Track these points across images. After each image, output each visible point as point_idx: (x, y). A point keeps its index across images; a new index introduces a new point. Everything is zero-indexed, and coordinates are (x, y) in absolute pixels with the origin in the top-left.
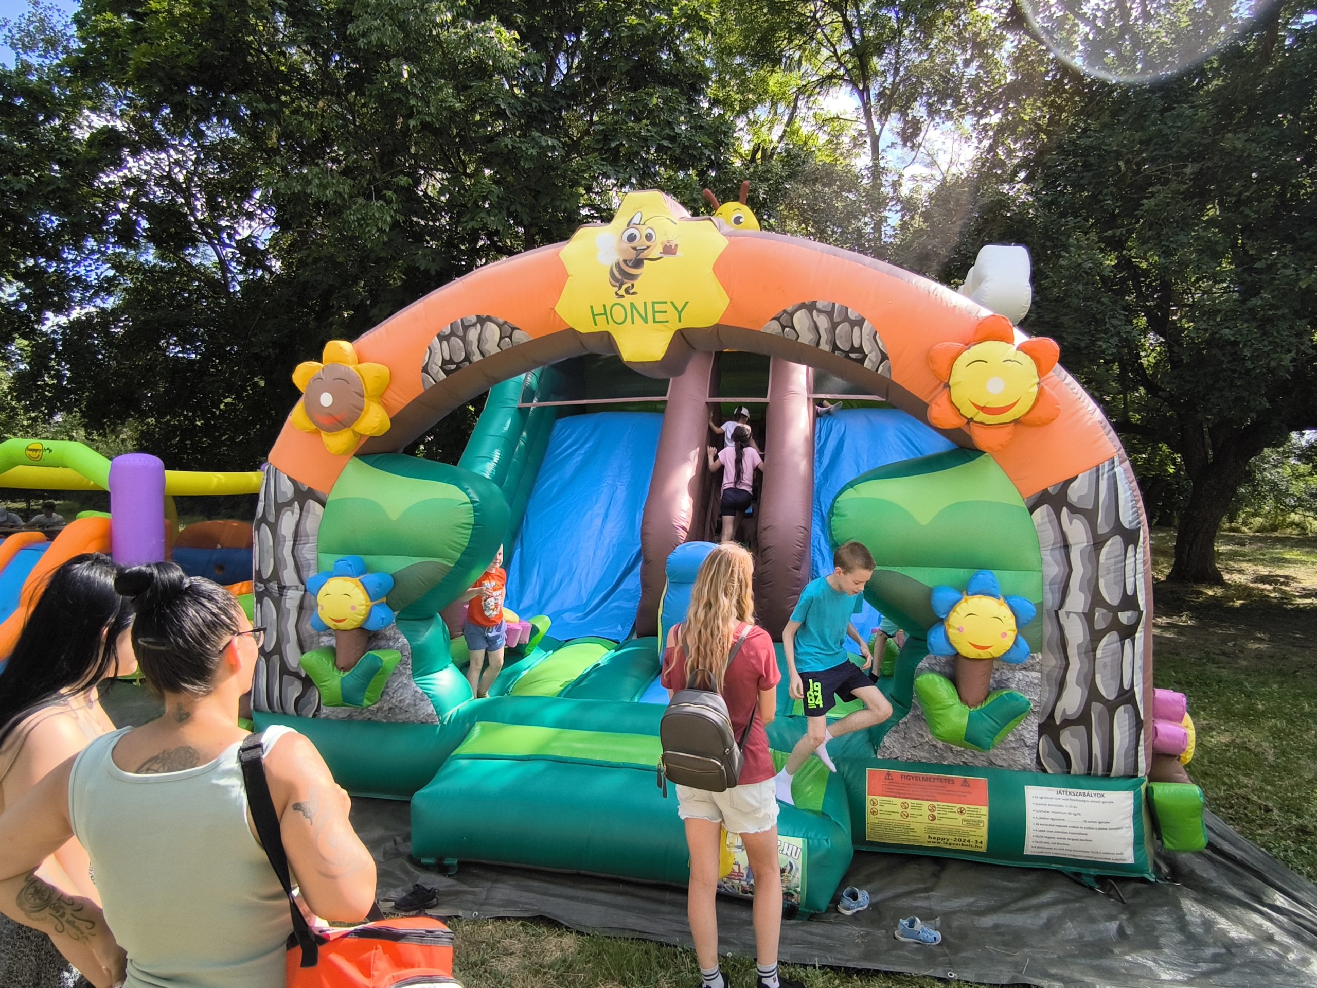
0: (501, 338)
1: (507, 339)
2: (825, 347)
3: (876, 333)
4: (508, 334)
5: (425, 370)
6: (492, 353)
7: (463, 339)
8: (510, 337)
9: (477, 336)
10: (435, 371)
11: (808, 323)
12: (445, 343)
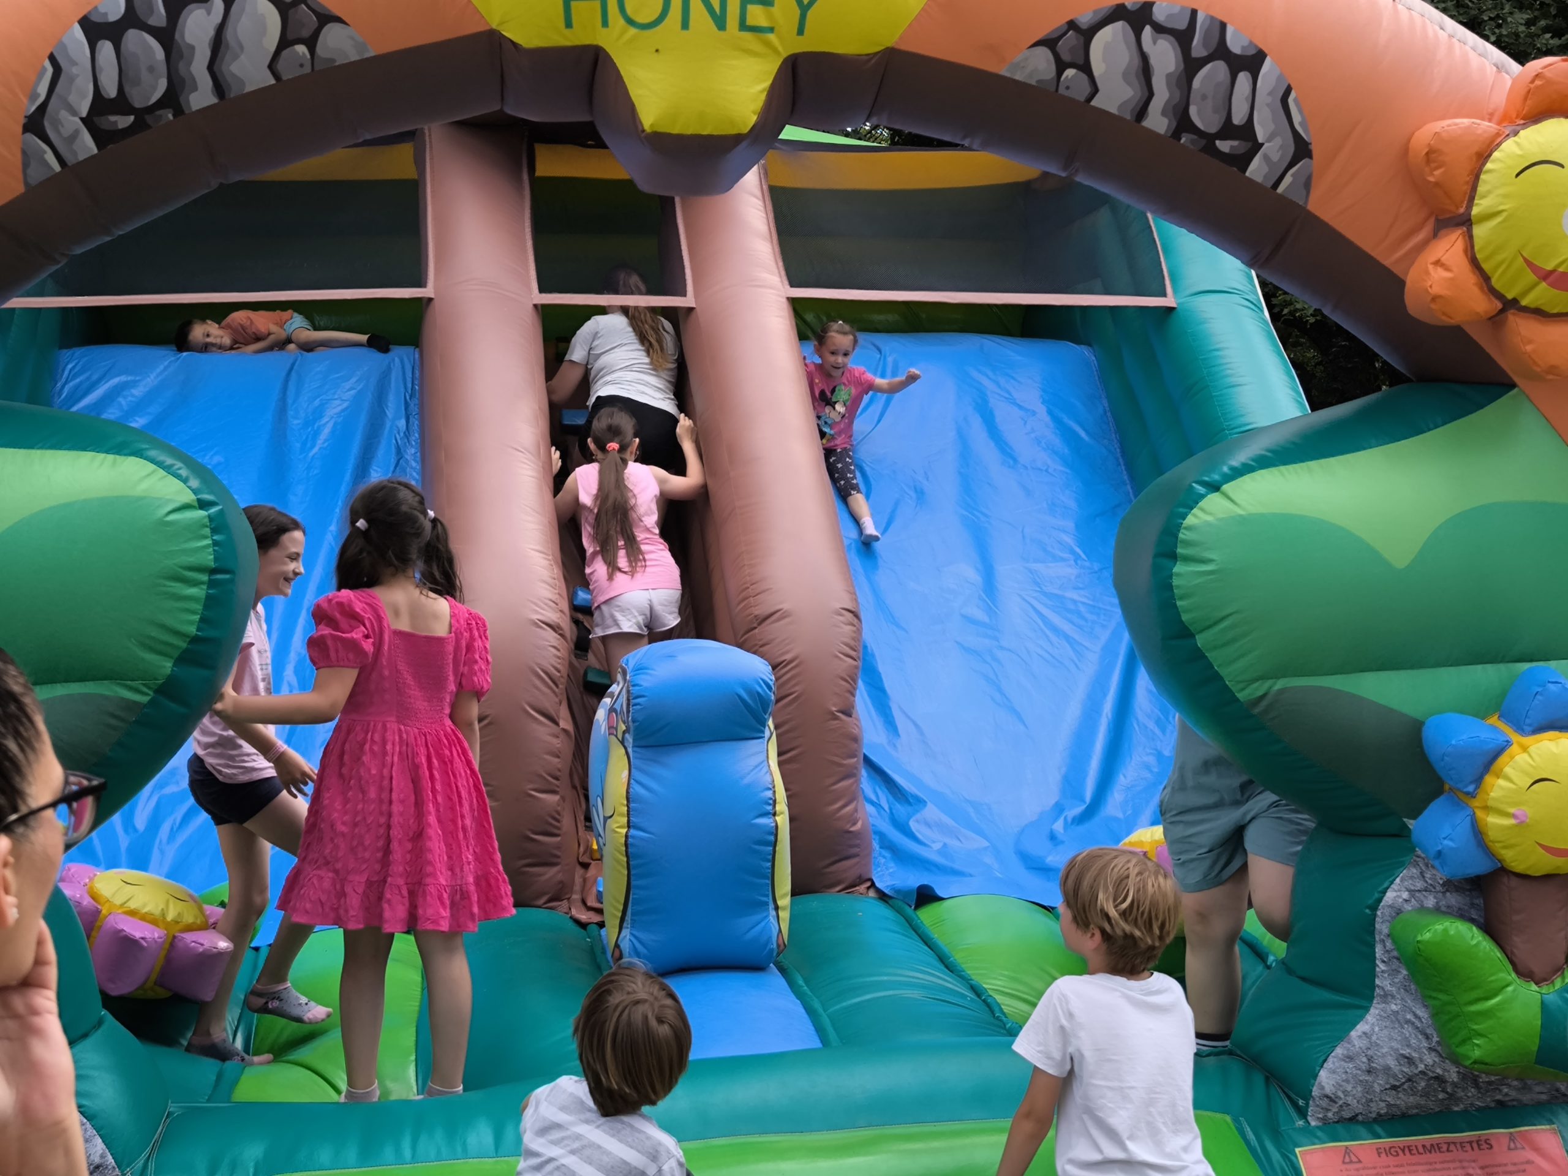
0: (285, 43)
1: (301, 49)
2: (1157, 121)
3: (1288, 91)
4: (306, 33)
5: (35, 124)
6: (249, 88)
7: (167, 36)
8: (311, 43)
9: (211, 33)
10: (66, 131)
11: (1125, 57)
12: (106, 48)
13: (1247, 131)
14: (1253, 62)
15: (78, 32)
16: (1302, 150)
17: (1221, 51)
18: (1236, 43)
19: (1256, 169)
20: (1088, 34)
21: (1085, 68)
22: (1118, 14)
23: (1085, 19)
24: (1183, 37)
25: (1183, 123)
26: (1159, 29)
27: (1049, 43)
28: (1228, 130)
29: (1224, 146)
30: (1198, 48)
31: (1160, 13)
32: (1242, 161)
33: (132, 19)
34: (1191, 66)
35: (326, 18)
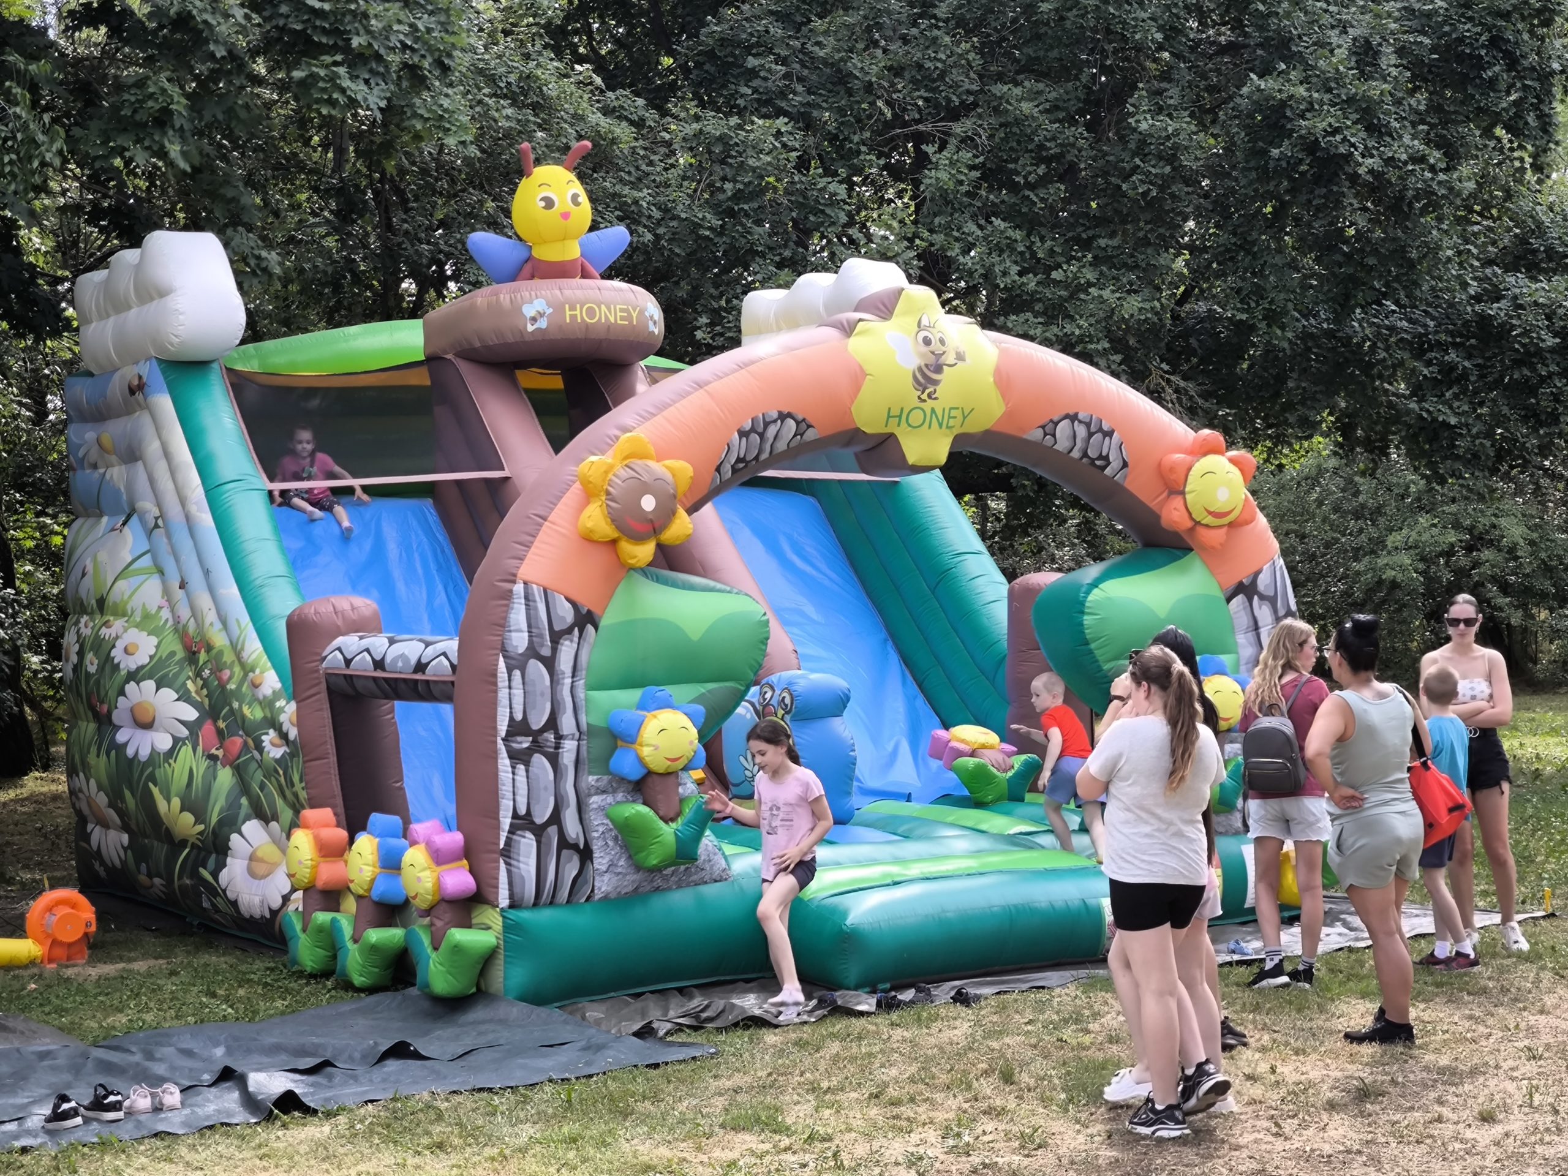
0: (795, 436)
1: (800, 436)
2: (1075, 454)
3: (1122, 444)
4: (802, 432)
5: (718, 469)
6: (780, 450)
7: (762, 436)
8: (803, 435)
9: (775, 433)
11: (1069, 432)
12: (744, 440)
13: (1106, 458)
14: (1109, 434)
15: (736, 435)
16: (1125, 465)
17: (1100, 430)
18: (1105, 427)
19: (1108, 471)
20: (1056, 424)
21: (1054, 436)
22: (1067, 417)
23: (1056, 419)
24: (1088, 425)
25: (1085, 454)
26: (1080, 422)
27: (1043, 427)
28: (1100, 457)
29: (1098, 463)
30: (1093, 429)
31: (1081, 416)
32: (1104, 468)
33: (753, 430)
34: (1090, 435)
35: (809, 426)
